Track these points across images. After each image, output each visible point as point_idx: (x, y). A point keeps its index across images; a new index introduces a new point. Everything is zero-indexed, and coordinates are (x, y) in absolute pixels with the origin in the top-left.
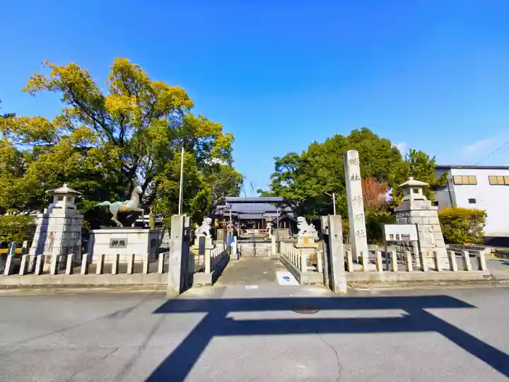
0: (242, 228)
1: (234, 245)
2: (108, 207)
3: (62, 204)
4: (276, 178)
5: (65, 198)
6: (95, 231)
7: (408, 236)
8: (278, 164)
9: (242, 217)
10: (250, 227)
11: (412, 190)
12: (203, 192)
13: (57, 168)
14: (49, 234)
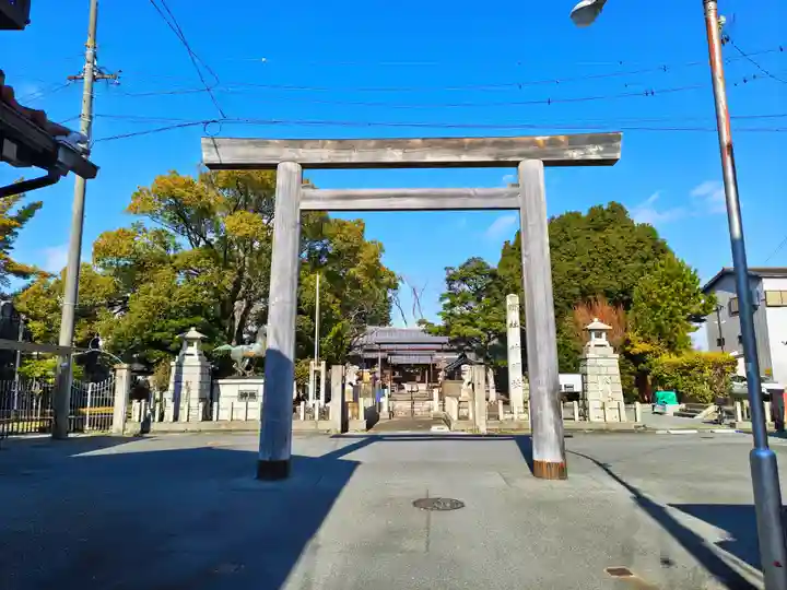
0: (395, 380)
1: (384, 400)
2: (229, 351)
3: (193, 349)
4: (448, 301)
5: (195, 344)
6: (220, 381)
7: (572, 387)
8: (450, 281)
9: (395, 360)
10: (410, 378)
11: (593, 334)
12: (339, 326)
13: (162, 304)
14: (184, 384)
